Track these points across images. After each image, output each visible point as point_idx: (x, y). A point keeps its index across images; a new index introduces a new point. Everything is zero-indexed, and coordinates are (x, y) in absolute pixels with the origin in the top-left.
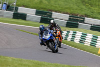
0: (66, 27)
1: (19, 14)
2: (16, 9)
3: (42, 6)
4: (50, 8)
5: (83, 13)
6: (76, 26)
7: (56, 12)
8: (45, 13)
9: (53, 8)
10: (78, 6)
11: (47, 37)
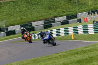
0: (44, 29)
1: (9, 32)
2: (7, 29)
3: (23, 21)
4: (29, 21)
5: (52, 16)
6: (51, 26)
7: (34, 21)
8: (27, 25)
9: (31, 20)
10: (47, 12)
11: (47, 37)
